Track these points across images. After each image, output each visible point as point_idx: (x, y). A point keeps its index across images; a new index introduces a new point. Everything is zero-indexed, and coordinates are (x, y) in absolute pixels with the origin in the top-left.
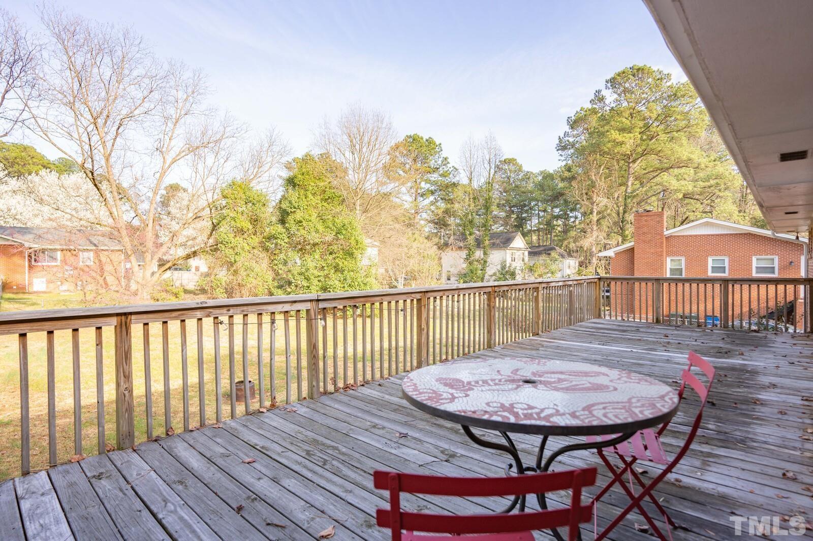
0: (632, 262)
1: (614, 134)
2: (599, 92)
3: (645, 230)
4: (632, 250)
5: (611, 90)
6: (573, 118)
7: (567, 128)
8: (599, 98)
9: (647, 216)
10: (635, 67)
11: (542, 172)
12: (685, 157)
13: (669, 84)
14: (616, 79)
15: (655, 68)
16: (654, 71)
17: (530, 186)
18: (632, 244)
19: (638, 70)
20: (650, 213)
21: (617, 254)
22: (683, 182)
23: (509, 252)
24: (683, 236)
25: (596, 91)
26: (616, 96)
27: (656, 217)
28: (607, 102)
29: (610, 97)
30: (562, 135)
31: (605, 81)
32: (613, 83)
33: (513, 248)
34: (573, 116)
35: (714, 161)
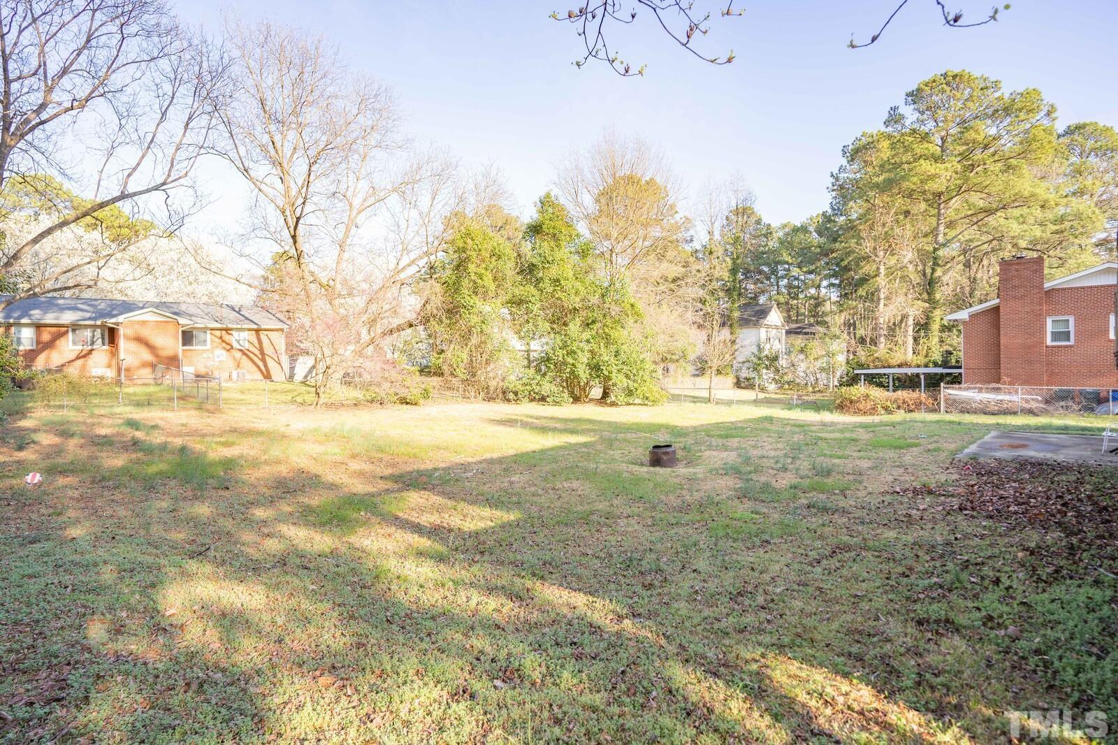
0: (996, 325)
1: (924, 164)
2: (895, 109)
3: (1016, 282)
4: (996, 309)
5: (912, 107)
6: (851, 147)
7: (844, 162)
8: (894, 117)
9: (1018, 264)
10: (950, 74)
11: (784, 226)
12: (1026, 192)
13: (997, 95)
14: (922, 90)
15: (976, 73)
16: (977, 78)
17: (772, 244)
18: (997, 301)
19: (955, 77)
20: (1023, 261)
21: (972, 316)
22: (1025, 227)
23: (763, 331)
24: (1071, 288)
25: (891, 108)
26: (917, 115)
27: (1032, 264)
28: (908, 123)
29: (910, 115)
30: (836, 171)
31: (904, 94)
32: (915, 96)
33: (768, 326)
34: (850, 144)
35: (1066, 196)
